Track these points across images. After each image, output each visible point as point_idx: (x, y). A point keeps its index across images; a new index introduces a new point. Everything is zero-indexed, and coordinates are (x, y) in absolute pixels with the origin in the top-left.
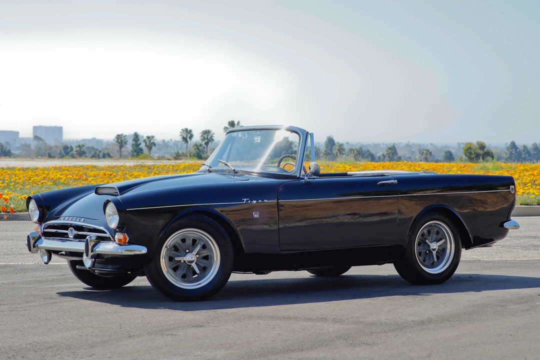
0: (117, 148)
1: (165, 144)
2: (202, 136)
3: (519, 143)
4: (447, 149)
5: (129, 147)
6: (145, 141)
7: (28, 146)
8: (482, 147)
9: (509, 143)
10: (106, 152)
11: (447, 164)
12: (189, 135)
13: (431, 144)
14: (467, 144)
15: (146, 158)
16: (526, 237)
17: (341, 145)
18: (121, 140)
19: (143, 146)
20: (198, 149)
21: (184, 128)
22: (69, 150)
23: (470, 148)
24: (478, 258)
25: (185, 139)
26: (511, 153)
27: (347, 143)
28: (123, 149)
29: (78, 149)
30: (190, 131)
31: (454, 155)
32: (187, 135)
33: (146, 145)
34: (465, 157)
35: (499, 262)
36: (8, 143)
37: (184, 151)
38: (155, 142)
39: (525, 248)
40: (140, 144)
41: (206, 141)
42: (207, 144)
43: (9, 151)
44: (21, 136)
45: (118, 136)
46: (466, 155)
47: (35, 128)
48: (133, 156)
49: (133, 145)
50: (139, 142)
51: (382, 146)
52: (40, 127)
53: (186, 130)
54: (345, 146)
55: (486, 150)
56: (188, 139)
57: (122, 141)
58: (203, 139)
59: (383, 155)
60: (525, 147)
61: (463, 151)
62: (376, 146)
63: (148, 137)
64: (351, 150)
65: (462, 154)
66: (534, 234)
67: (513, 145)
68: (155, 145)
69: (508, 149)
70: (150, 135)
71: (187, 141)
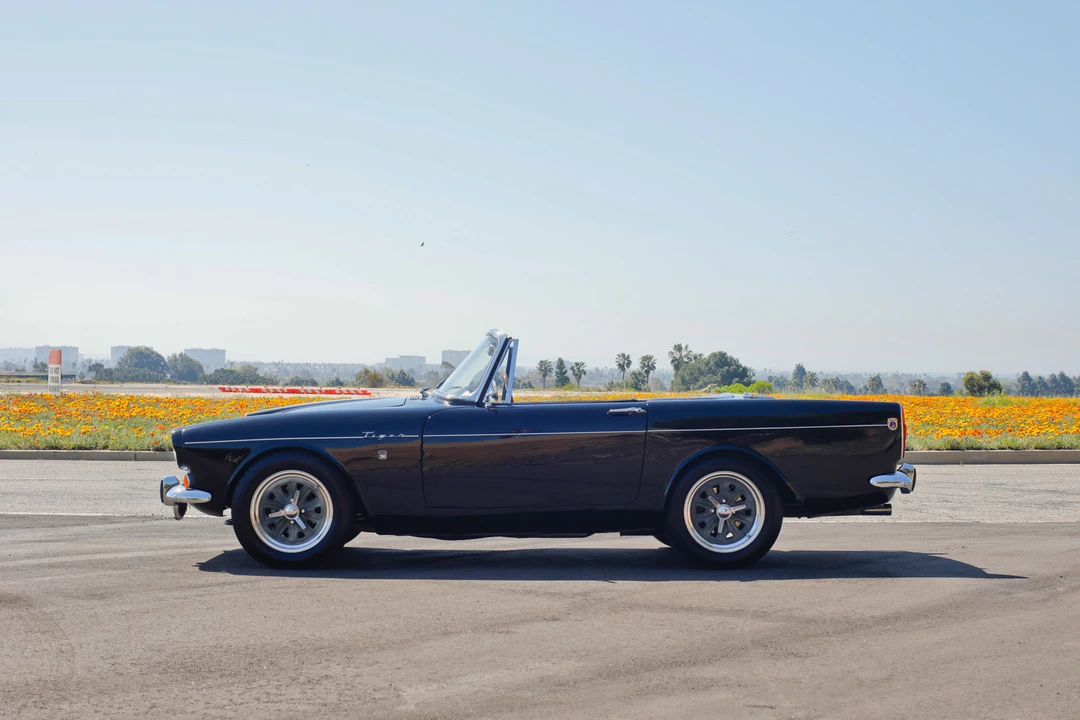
0: (540, 377)
1: (599, 374)
2: (643, 362)
3: (1034, 374)
4: (943, 382)
5: (553, 377)
6: (572, 368)
7: (436, 374)
8: (987, 377)
9: (1021, 374)
10: (526, 382)
11: (943, 398)
12: (626, 362)
13: (925, 375)
14: (968, 374)
15: (572, 388)
16: (1041, 491)
17: (813, 375)
18: (544, 368)
19: (569, 374)
20: (636, 378)
21: (620, 353)
23: (972, 379)
24: (978, 519)
25: (621, 367)
26: (1023, 386)
27: (821, 373)
28: (547, 378)
30: (628, 357)
31: (952, 388)
32: (624, 362)
33: (574, 374)
34: (965, 391)
35: (1004, 525)
36: (412, 371)
37: (620, 381)
38: (585, 369)
39: (1043, 506)
40: (566, 372)
41: (646, 368)
42: (647, 372)
43: (412, 380)
44: (428, 362)
45: (542, 362)
46: (967, 388)
47: (445, 353)
48: (557, 386)
49: (557, 373)
50: (564, 370)
51: (863, 376)
52: (451, 352)
53: (623, 355)
54: (819, 376)
55: (991, 381)
56: (625, 367)
57: (546, 368)
58: (642, 368)
59: (865, 387)
60: (1040, 377)
61: (963, 382)
62: (857, 376)
63: (577, 364)
64: (826, 381)
65: (962, 386)
66: (1052, 487)
67: (1026, 376)
68: (585, 373)
69: (1019, 380)
70: (579, 361)
71: (623, 369)
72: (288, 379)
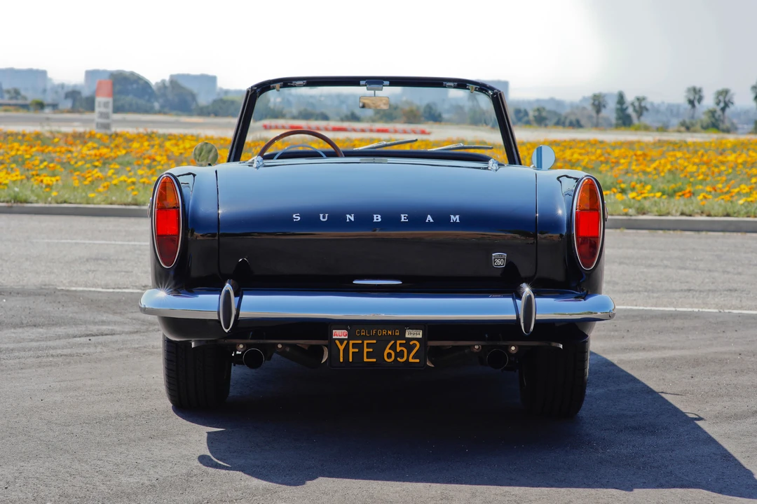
0: (592, 113)
2: (717, 97)
5: (610, 112)
6: (633, 104)
10: (573, 118)
12: (697, 97)
18: (598, 103)
19: (630, 111)
20: (713, 116)
22: (522, 115)
25: (691, 102)
28: (602, 115)
29: (536, 114)
30: (700, 91)
32: (695, 96)
33: (635, 110)
37: (692, 121)
38: (648, 106)
40: (627, 108)
41: (722, 105)
42: (723, 109)
43: (440, 115)
45: (596, 95)
48: (617, 126)
49: (617, 110)
50: (624, 106)
53: (694, 88)
56: (696, 103)
57: (600, 103)
58: (718, 104)
63: (638, 99)
68: (647, 110)
70: (640, 95)
71: (693, 106)
72: (295, 111)
